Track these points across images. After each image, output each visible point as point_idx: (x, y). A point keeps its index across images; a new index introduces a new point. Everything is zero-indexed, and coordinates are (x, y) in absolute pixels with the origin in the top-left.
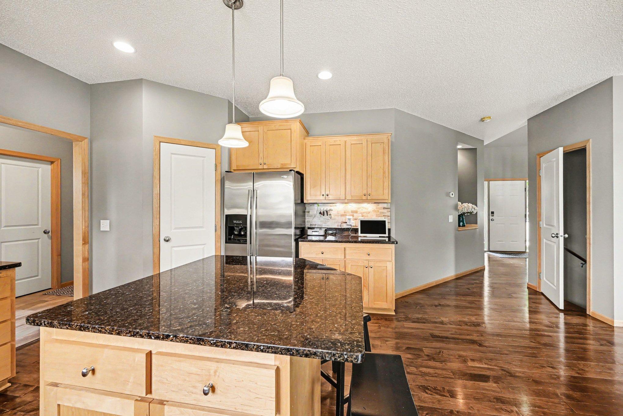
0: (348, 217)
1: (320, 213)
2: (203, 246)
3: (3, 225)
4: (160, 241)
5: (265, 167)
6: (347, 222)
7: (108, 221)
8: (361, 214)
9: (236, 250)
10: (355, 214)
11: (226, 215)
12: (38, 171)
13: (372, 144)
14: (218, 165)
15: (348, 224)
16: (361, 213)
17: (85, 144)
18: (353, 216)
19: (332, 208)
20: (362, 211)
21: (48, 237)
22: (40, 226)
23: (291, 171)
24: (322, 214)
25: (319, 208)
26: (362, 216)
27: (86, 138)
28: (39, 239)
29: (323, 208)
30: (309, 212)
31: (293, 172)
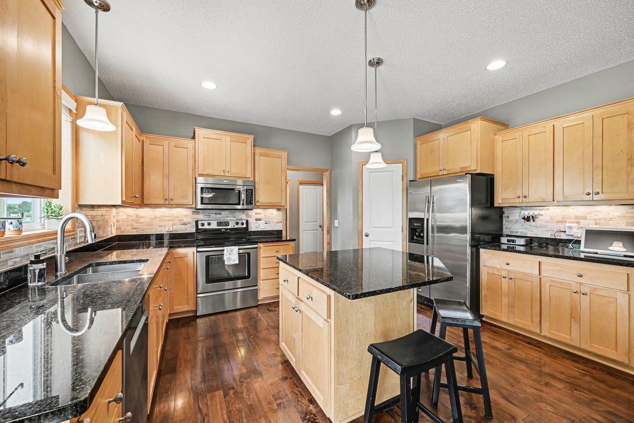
0: (567, 224)
1: (524, 218)
2: (392, 243)
3: (304, 221)
4: (362, 236)
5: (445, 172)
6: (565, 232)
7: (338, 220)
8: (594, 222)
9: (417, 249)
10: (581, 221)
11: (409, 218)
12: (317, 190)
13: (604, 120)
14: (405, 176)
15: (567, 233)
16: (594, 220)
17: (328, 172)
18: (578, 223)
19: (543, 212)
20: (596, 217)
21: (321, 228)
22: (318, 223)
23: (466, 174)
24: (527, 219)
25: (523, 212)
26: (596, 224)
27: (328, 170)
28: (318, 230)
29: (526, 213)
30: (508, 217)
31: (468, 175)
